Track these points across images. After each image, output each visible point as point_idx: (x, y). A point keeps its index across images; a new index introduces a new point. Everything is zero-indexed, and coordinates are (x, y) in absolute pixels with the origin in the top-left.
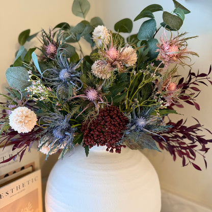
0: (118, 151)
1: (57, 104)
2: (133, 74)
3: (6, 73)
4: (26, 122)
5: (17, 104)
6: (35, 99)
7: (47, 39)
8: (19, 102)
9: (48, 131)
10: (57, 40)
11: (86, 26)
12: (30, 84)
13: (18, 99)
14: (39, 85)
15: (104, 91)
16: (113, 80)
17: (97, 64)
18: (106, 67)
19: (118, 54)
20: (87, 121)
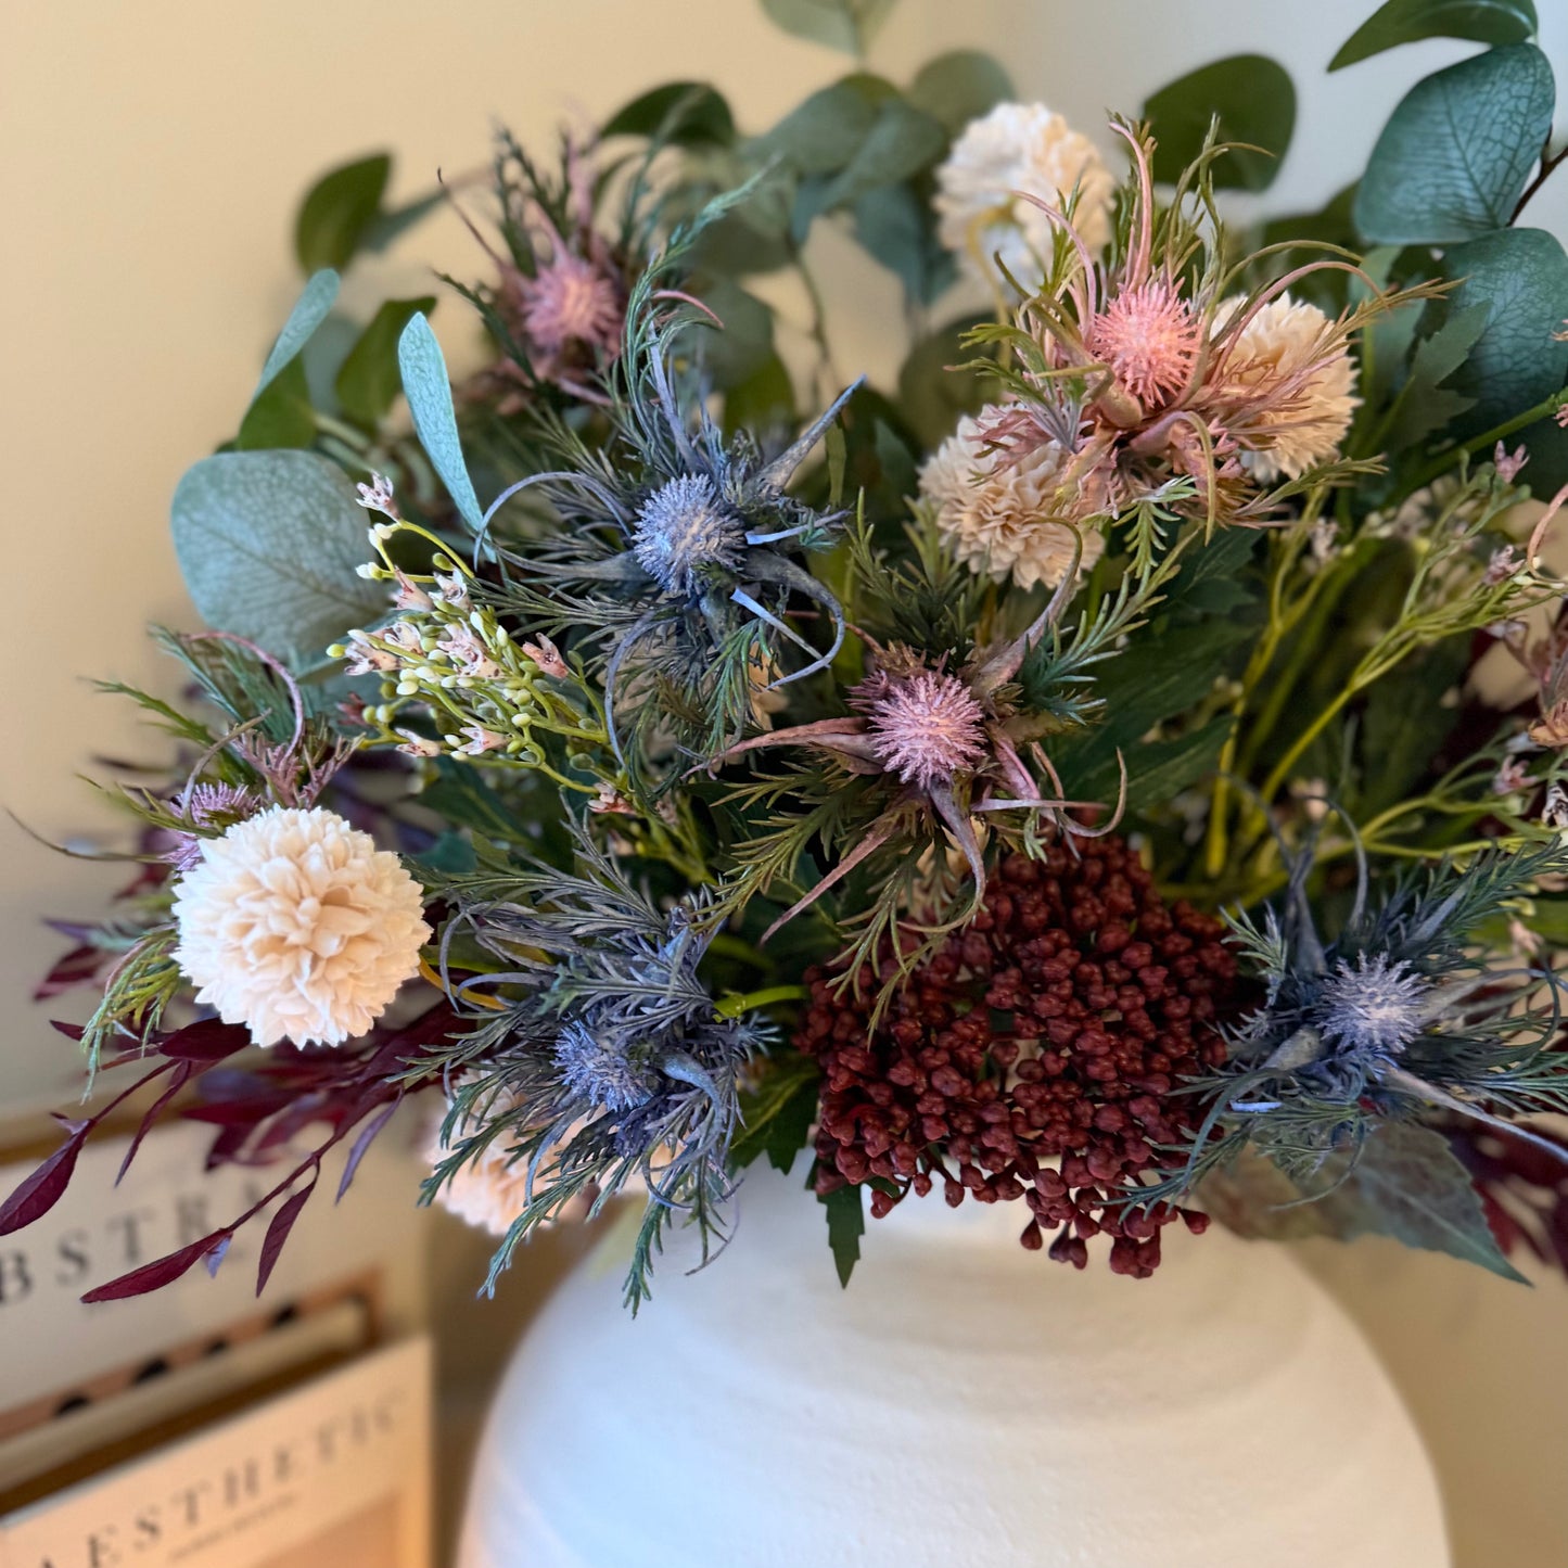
0: (1136, 1257)
1: (604, 798)
2: (1307, 549)
3: (177, 509)
4: (331, 946)
5: (254, 780)
6: (417, 746)
7: (533, 214)
8: (275, 761)
9: (511, 1040)
10: (628, 228)
11: (877, 114)
12: (374, 610)
13: (269, 734)
14: (452, 615)
15: (1037, 693)
16: (1154, 586)
17: (986, 442)
18: (1069, 471)
19: (1196, 351)
20: (867, 964)
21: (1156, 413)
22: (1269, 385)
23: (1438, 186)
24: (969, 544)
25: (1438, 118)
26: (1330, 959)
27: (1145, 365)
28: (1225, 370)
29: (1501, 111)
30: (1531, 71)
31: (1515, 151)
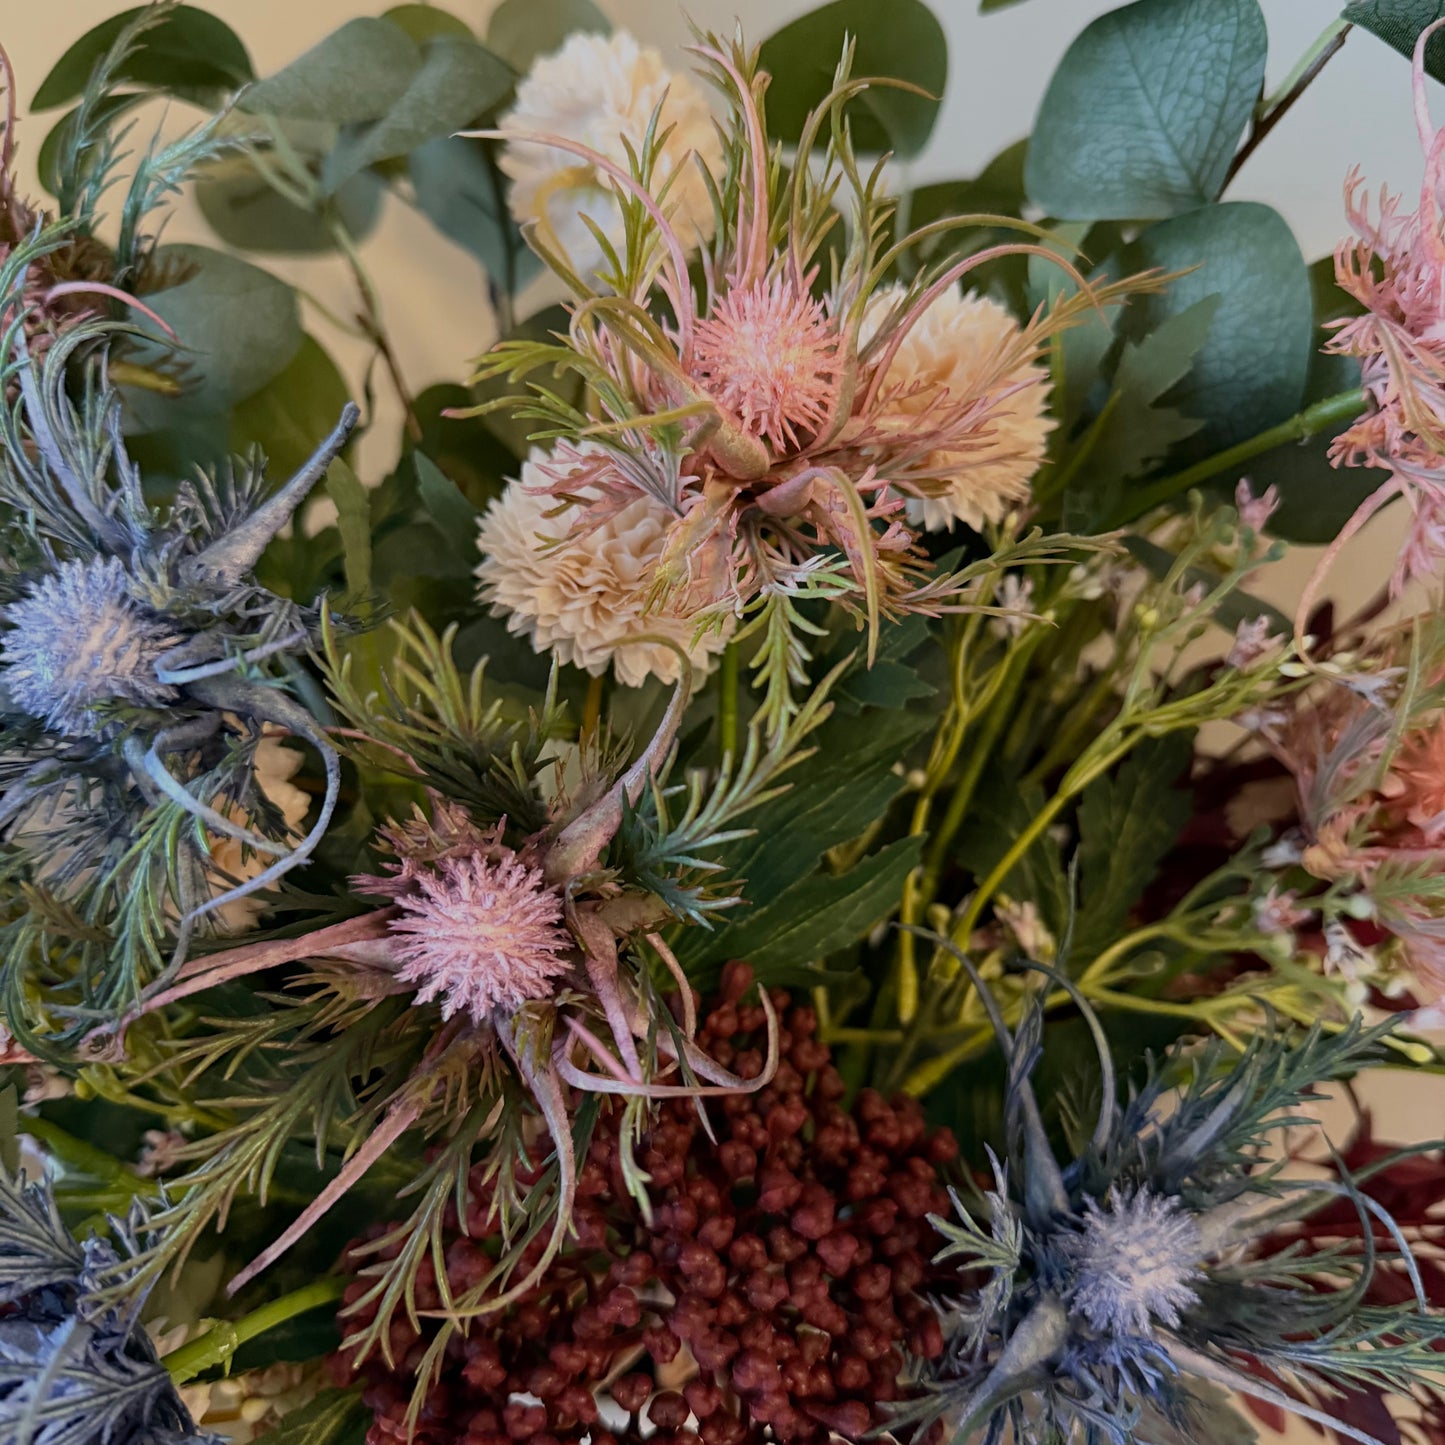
15: (645, 867)
16: (796, 737)
17: (558, 496)
18: (671, 542)
19: (840, 372)
20: (399, 1314)
21: (787, 459)
22: (941, 415)
23: (1129, 150)
24: (549, 629)
25: (1122, 67)
26: (1071, 1188)
27: (768, 395)
28: (881, 393)
29: (1199, 59)
30: (1233, 10)
31: (1223, 106)
